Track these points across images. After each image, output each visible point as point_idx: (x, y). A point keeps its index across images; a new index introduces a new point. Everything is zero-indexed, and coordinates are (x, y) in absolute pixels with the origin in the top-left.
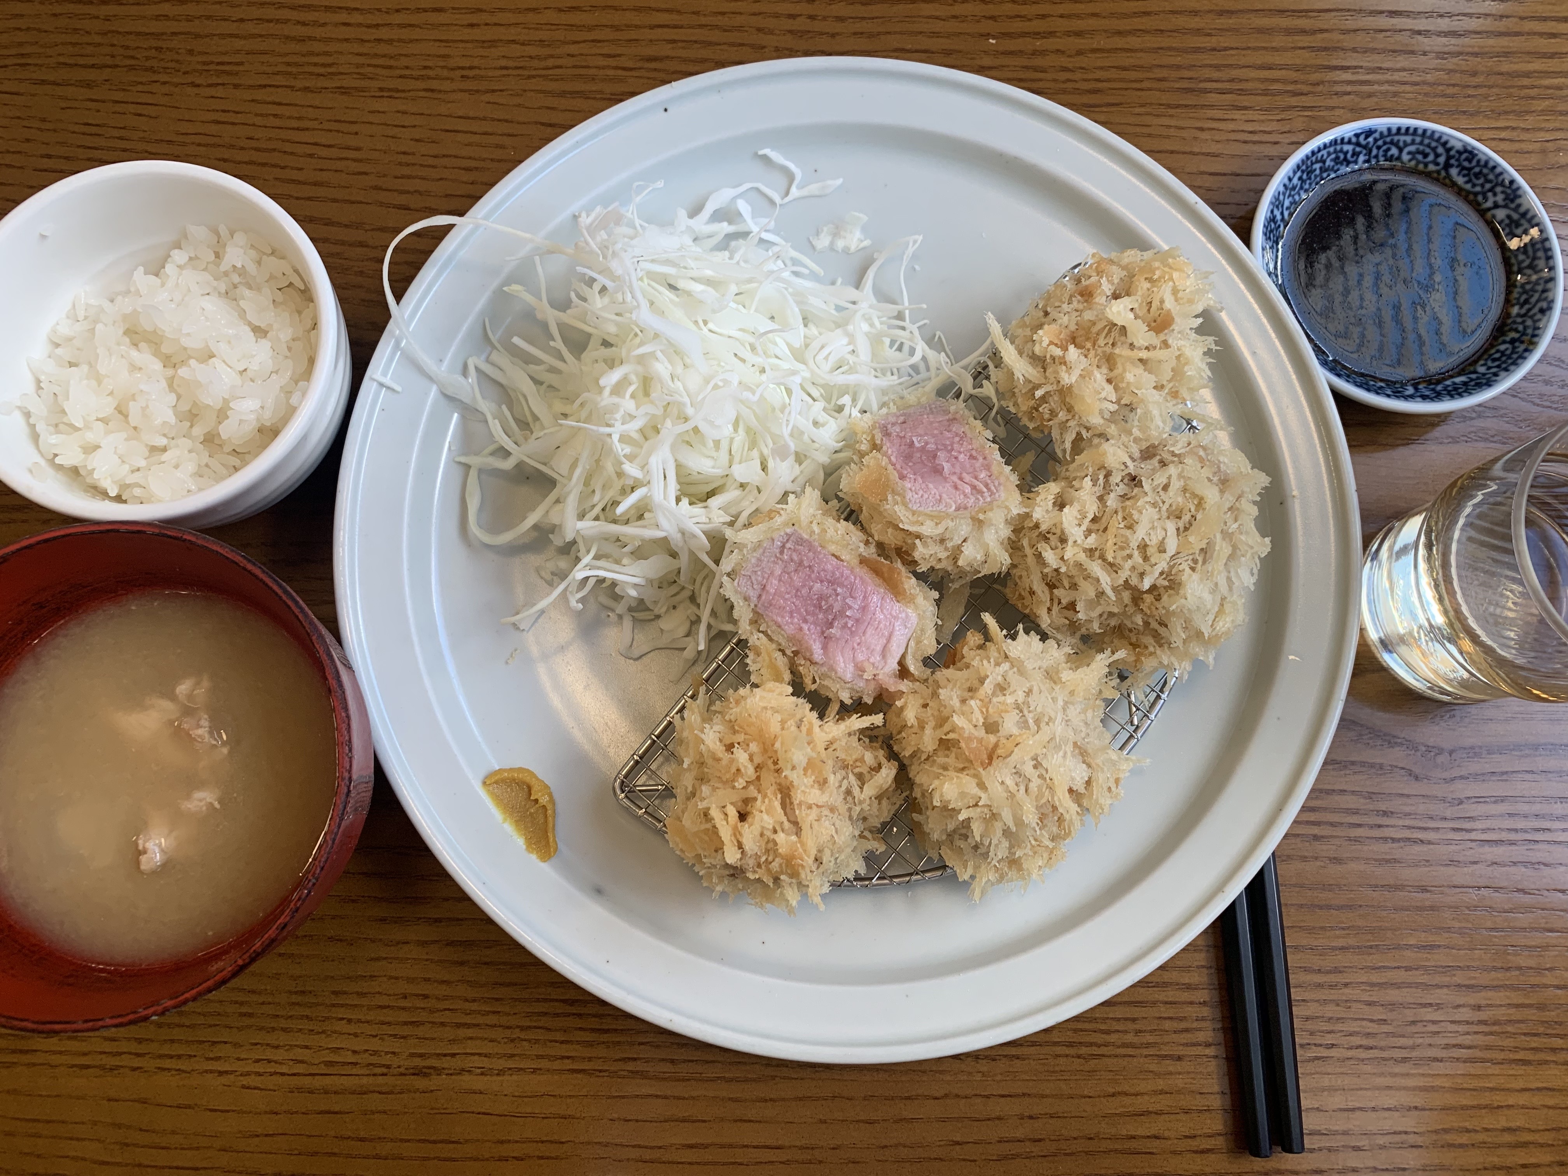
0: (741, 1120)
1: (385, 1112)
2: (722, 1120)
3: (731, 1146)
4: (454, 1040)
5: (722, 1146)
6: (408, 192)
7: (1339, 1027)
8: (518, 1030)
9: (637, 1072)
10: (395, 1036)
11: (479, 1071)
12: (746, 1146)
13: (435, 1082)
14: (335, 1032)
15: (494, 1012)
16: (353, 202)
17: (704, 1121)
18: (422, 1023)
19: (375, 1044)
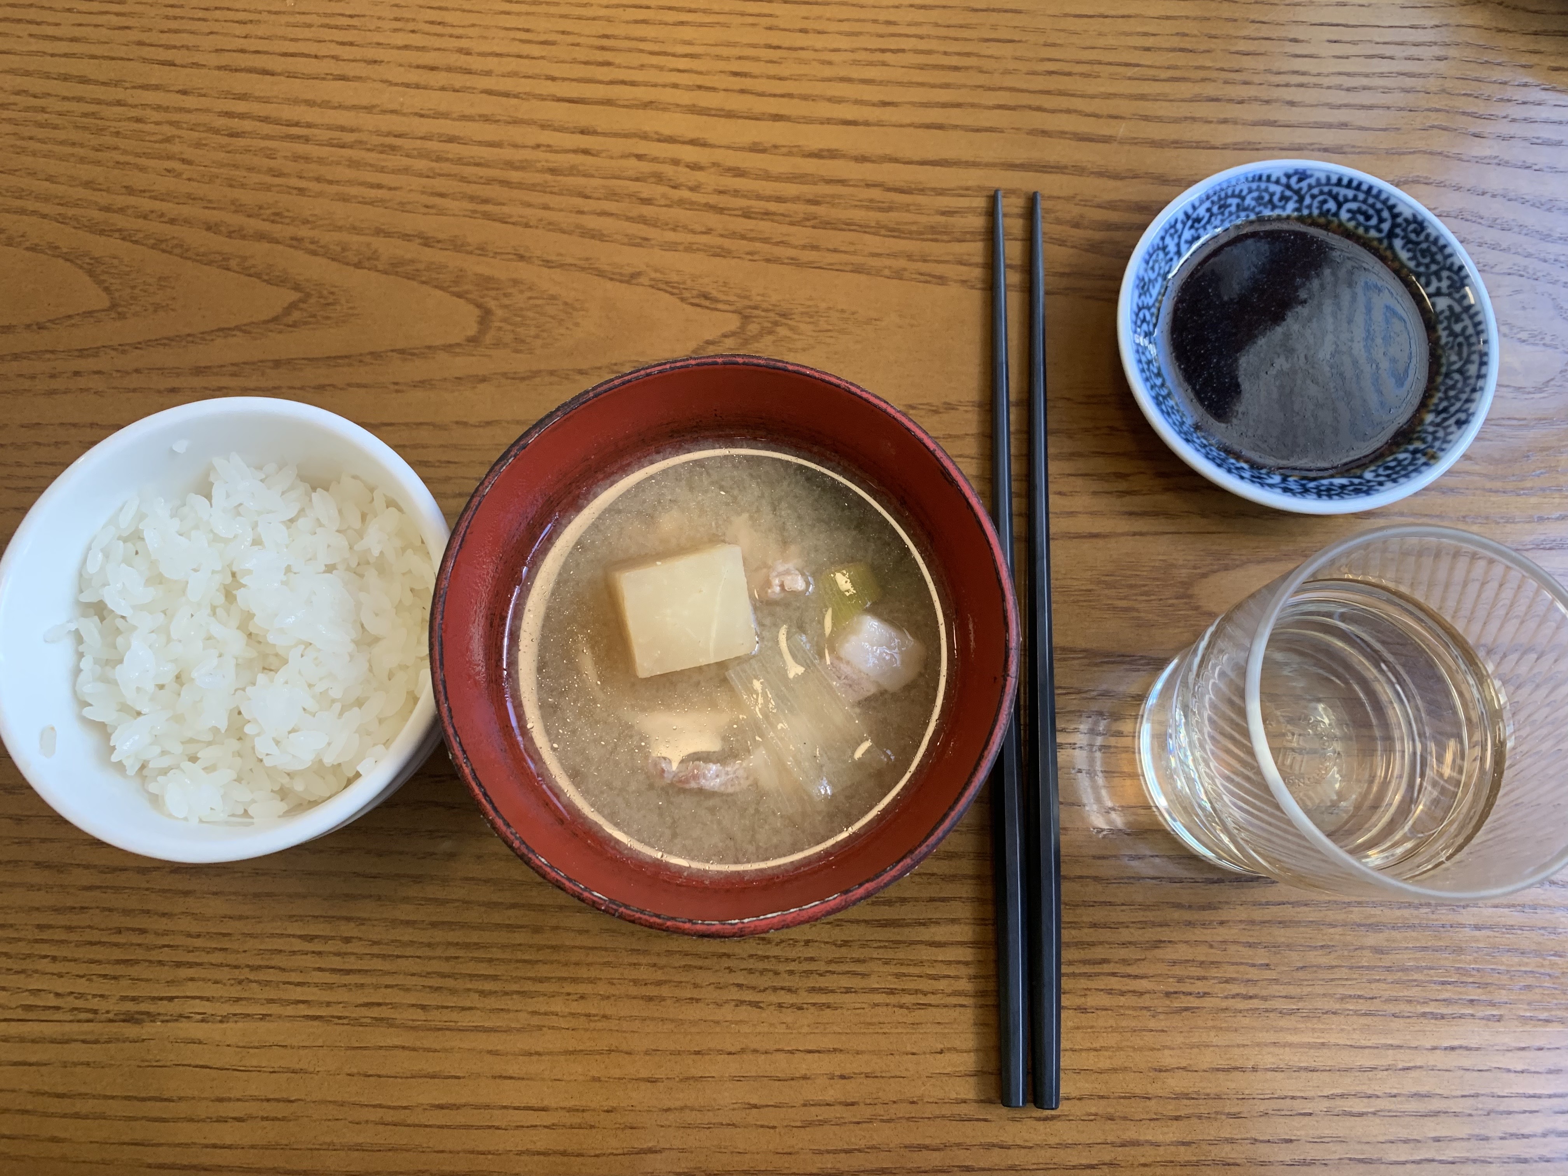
0: (500, 1077)
1: (88, 1064)
2: (479, 1075)
3: (487, 1107)
4: (173, 981)
5: (477, 1107)
6: (175, 47)
7: (1214, 972)
8: (247, 970)
9: (382, 1019)
10: (105, 976)
11: (199, 1017)
12: (505, 1107)
13: (148, 1029)
14: (36, 971)
15: (221, 949)
16: (113, 59)
17: (458, 1078)
18: (137, 962)
19: (81, 986)
